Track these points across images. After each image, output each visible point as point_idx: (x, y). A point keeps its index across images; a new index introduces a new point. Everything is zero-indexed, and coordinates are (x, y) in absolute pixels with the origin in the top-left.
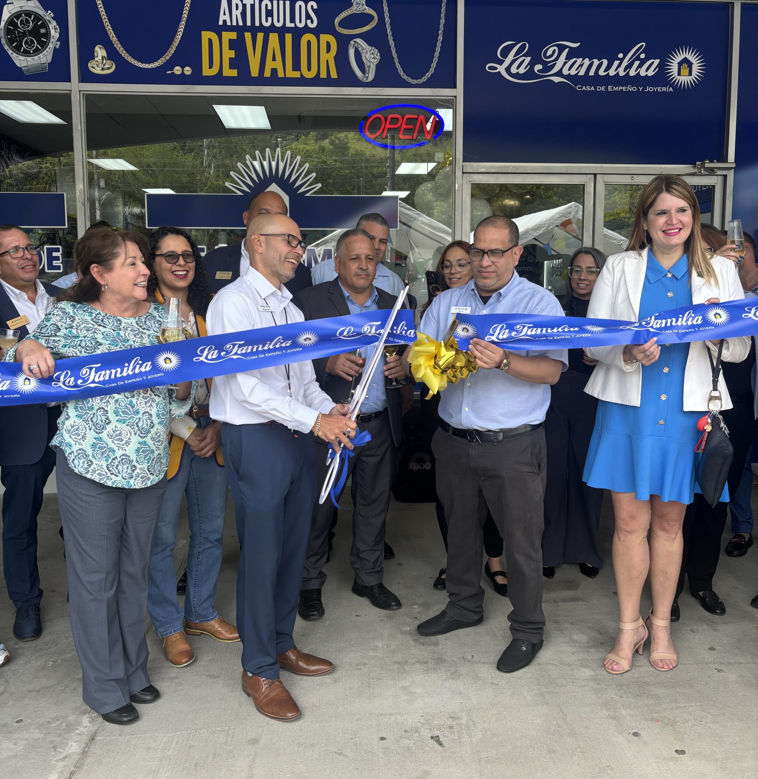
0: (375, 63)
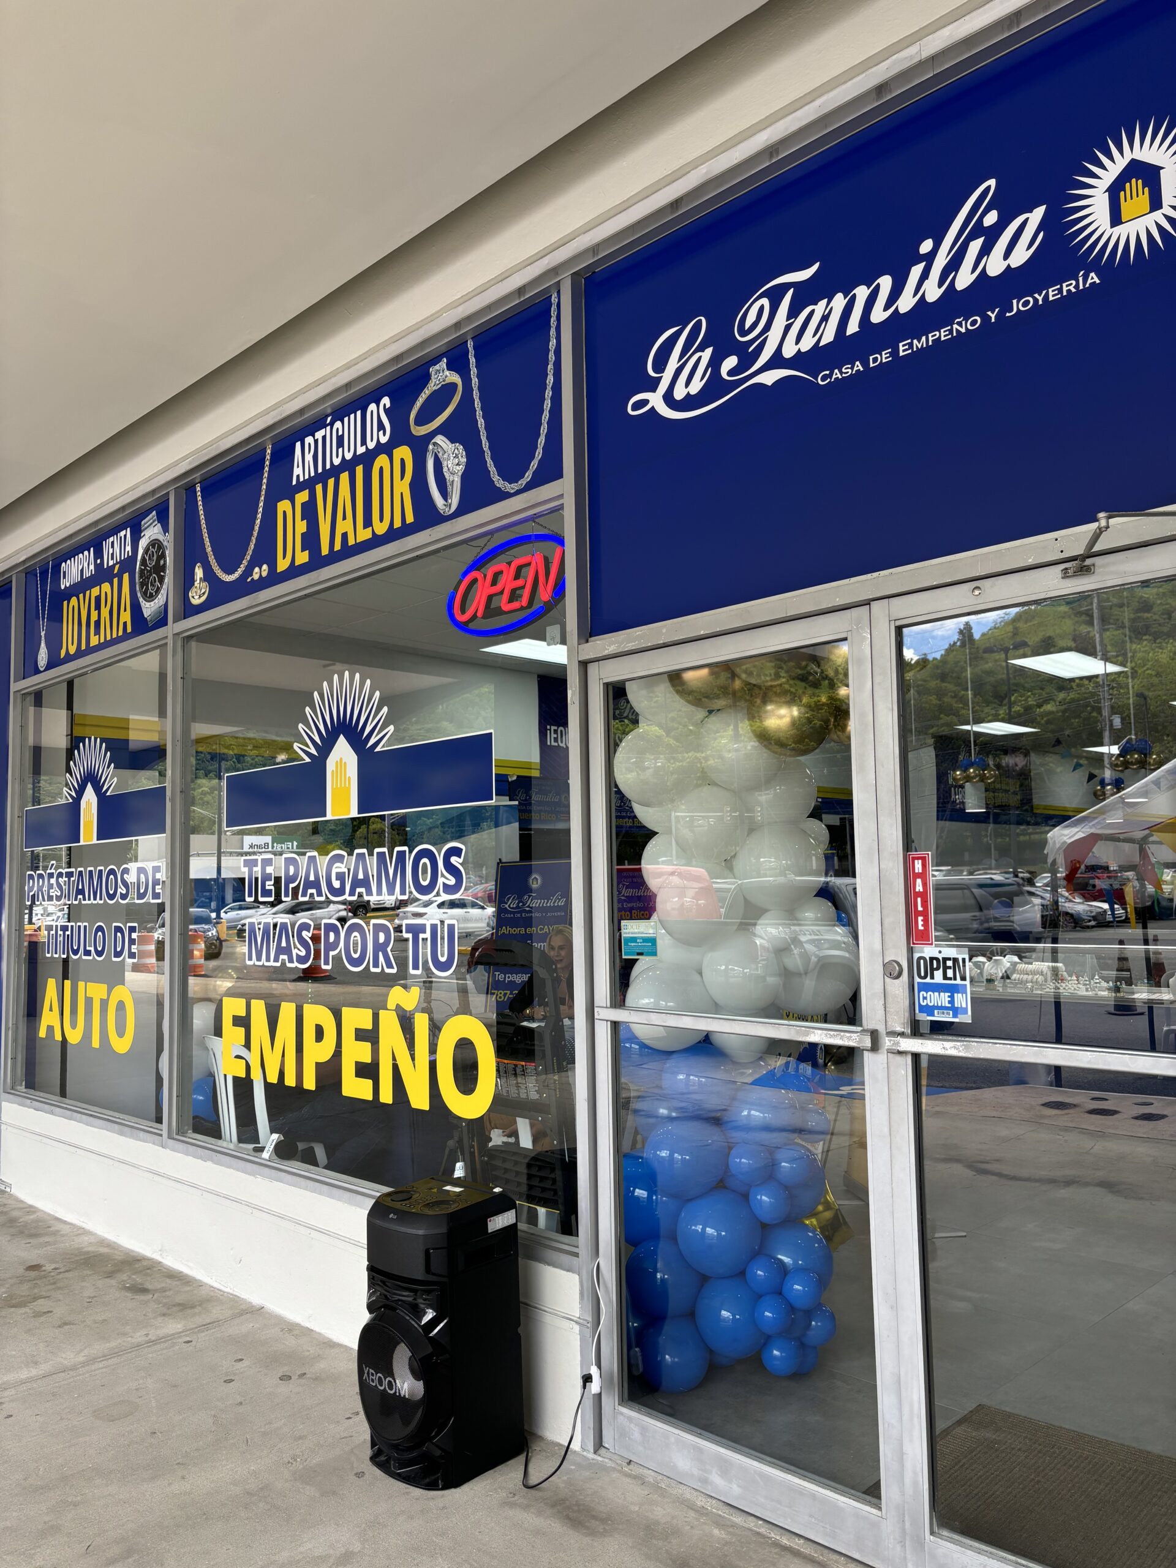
0: (460, 474)
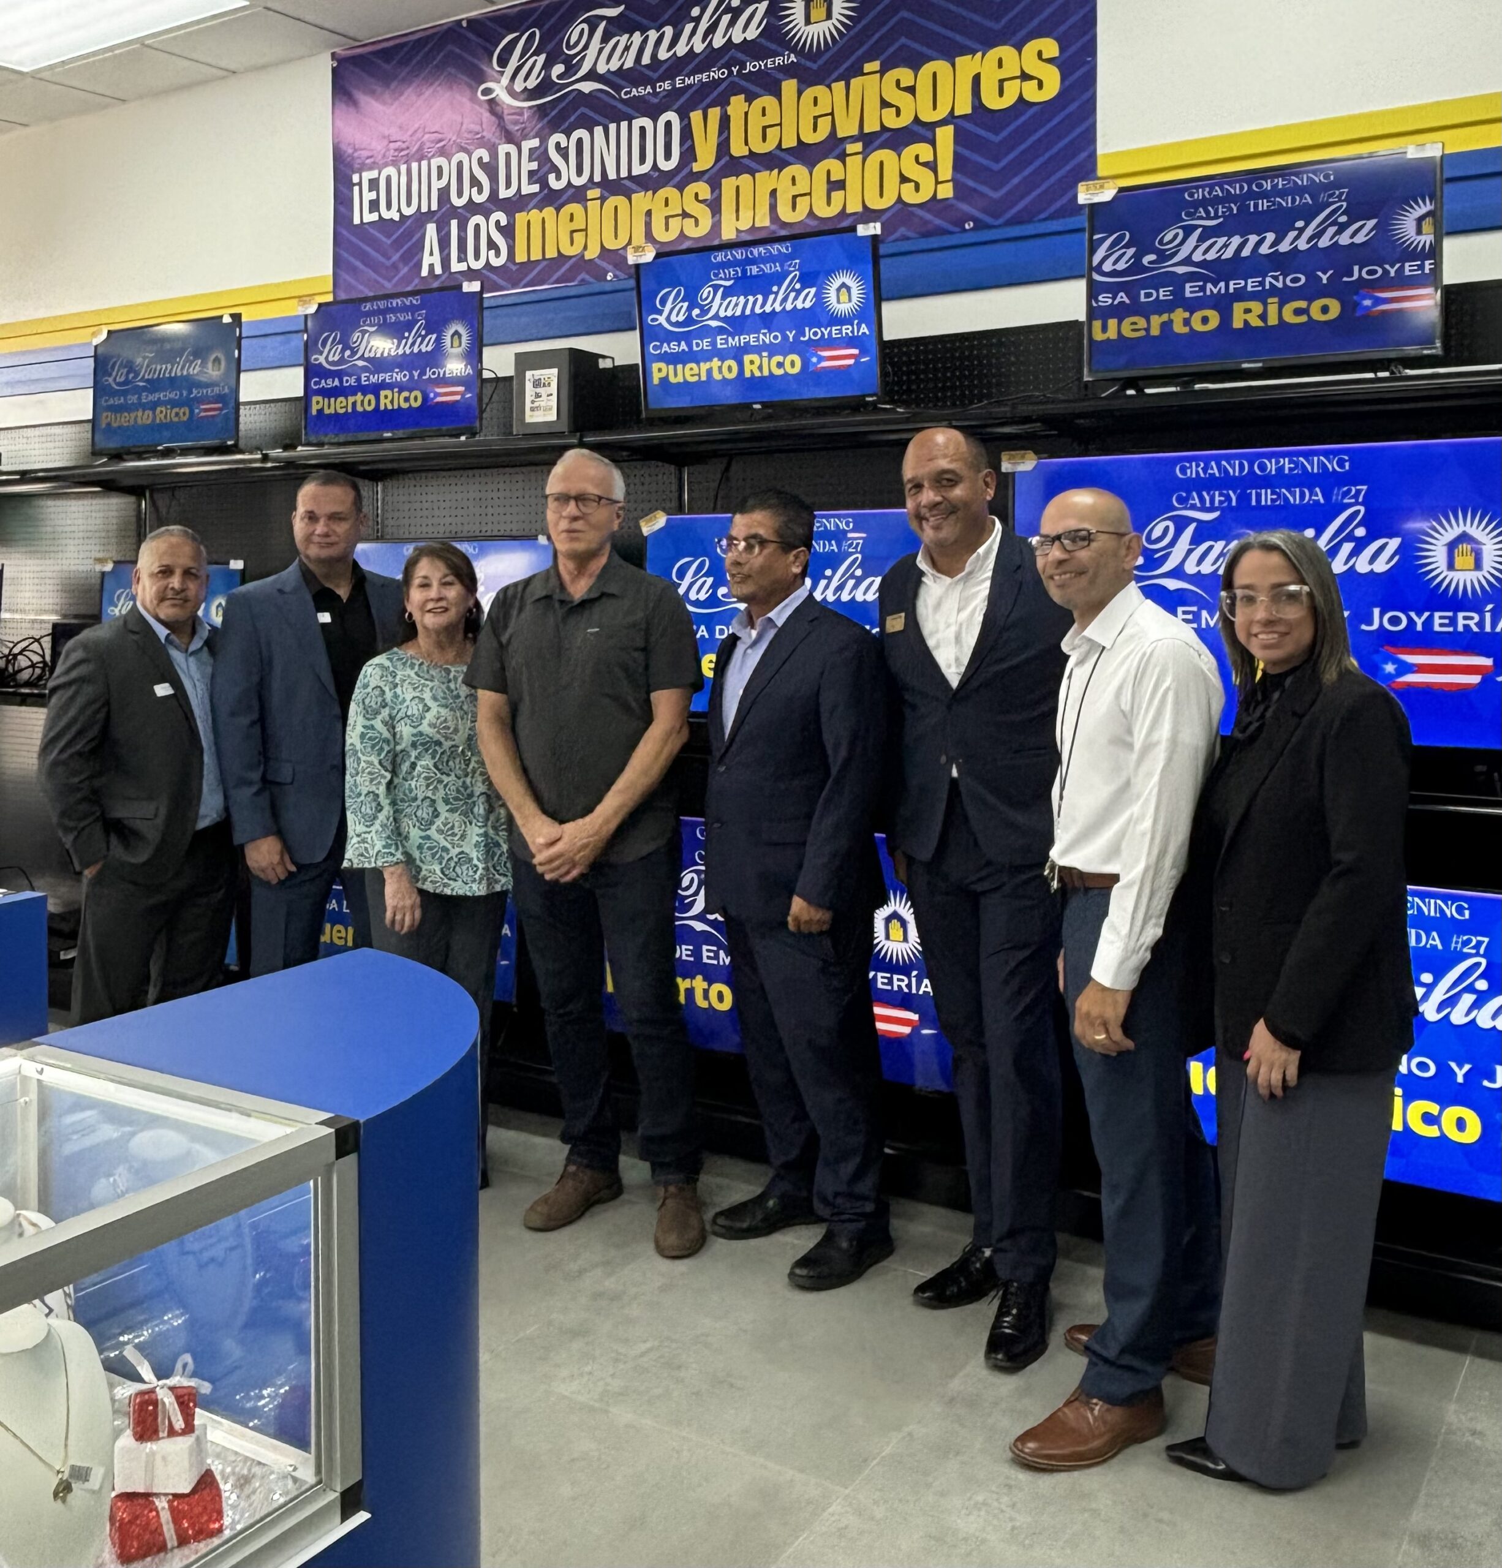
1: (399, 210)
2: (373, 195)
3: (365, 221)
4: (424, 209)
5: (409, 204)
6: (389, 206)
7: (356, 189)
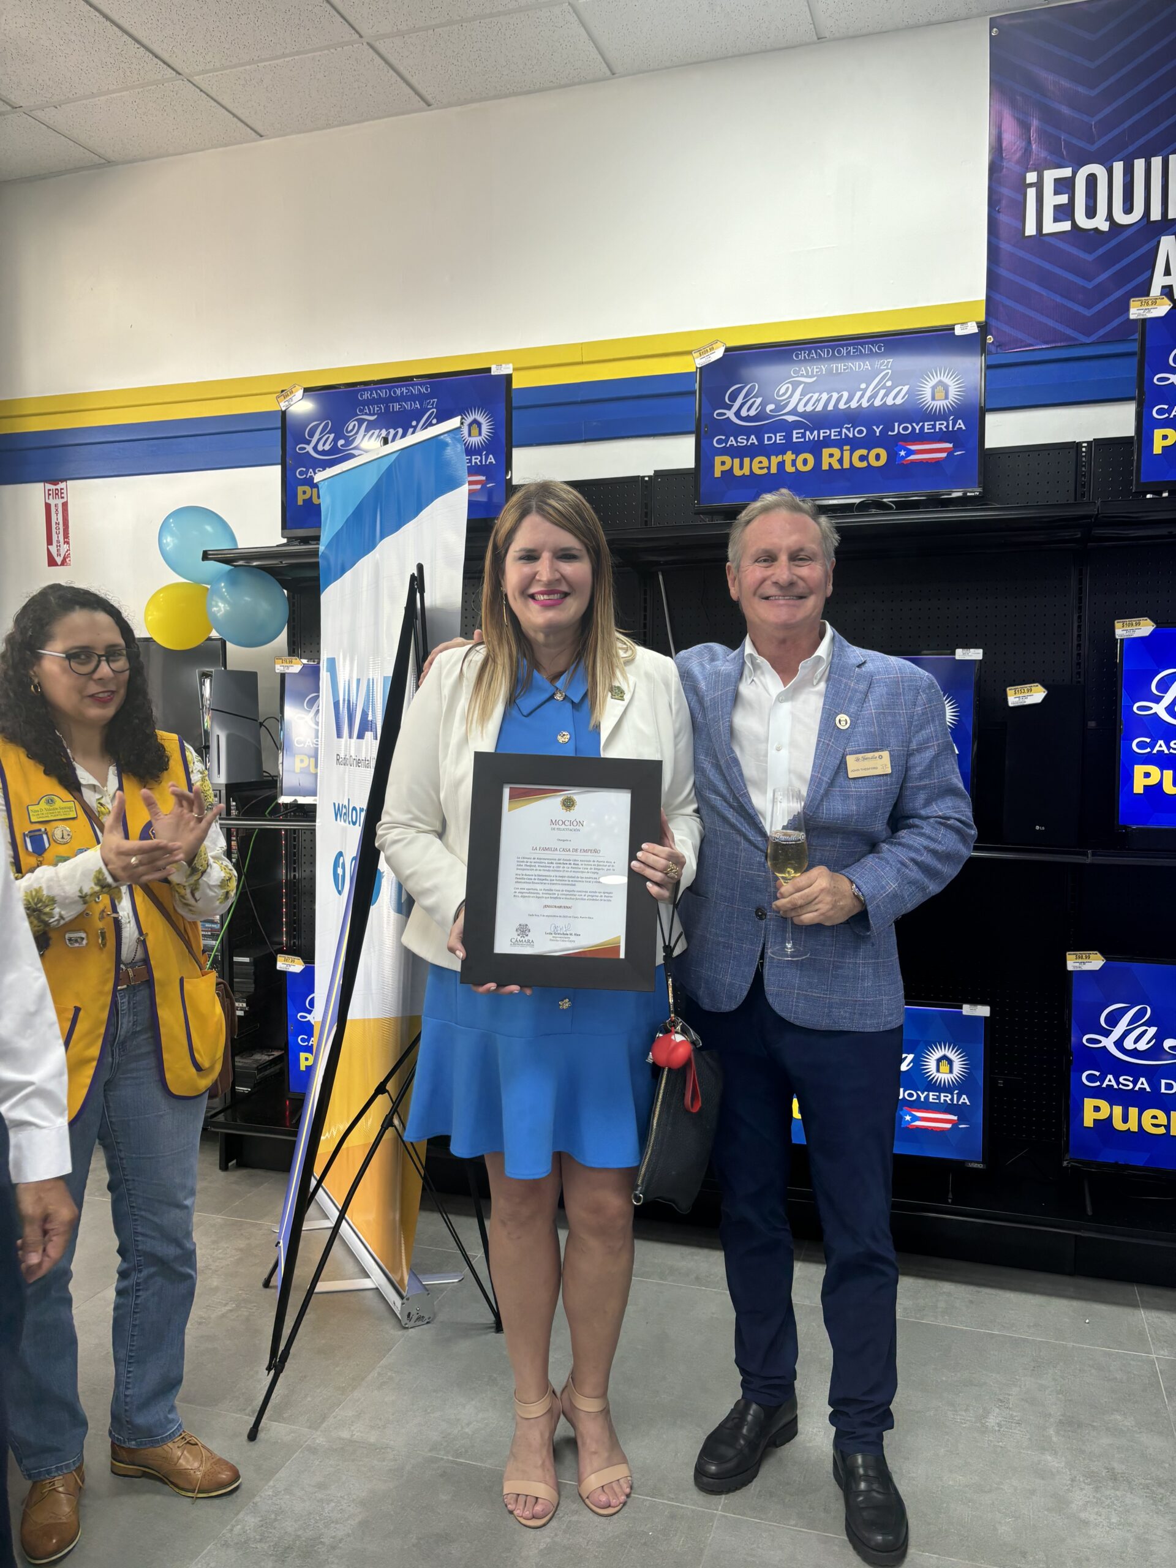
1: (1110, 217)
2: (1063, 199)
3: (1045, 231)
4: (1156, 215)
5: (1128, 209)
6: (1091, 213)
7: (1031, 193)
